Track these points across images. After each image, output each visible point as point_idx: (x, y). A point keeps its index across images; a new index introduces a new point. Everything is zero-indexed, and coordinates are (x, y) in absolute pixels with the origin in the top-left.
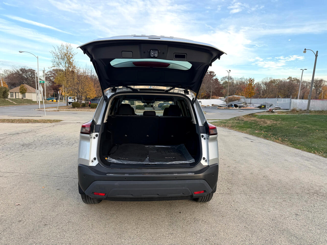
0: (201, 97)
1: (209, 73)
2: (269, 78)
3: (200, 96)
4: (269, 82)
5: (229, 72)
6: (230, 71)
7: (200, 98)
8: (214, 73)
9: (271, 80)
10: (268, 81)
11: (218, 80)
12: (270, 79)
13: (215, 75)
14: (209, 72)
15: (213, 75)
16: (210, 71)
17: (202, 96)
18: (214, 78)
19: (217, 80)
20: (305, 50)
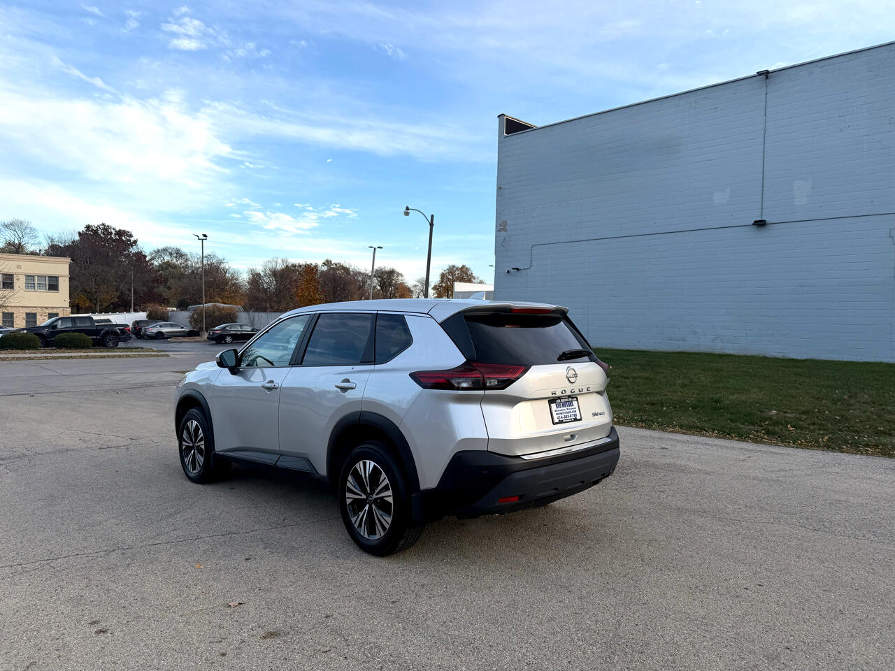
0: (100, 305)
1: (115, 234)
2: (280, 261)
3: (99, 303)
4: (283, 270)
5: (202, 240)
6: (205, 236)
7: (98, 308)
8: (131, 236)
9: (287, 266)
10: (280, 266)
11: (145, 256)
12: (283, 262)
13: (135, 242)
14: (113, 231)
15: (130, 241)
16: (118, 229)
17: (105, 304)
18: (133, 250)
19: (140, 256)
20: (407, 209)
